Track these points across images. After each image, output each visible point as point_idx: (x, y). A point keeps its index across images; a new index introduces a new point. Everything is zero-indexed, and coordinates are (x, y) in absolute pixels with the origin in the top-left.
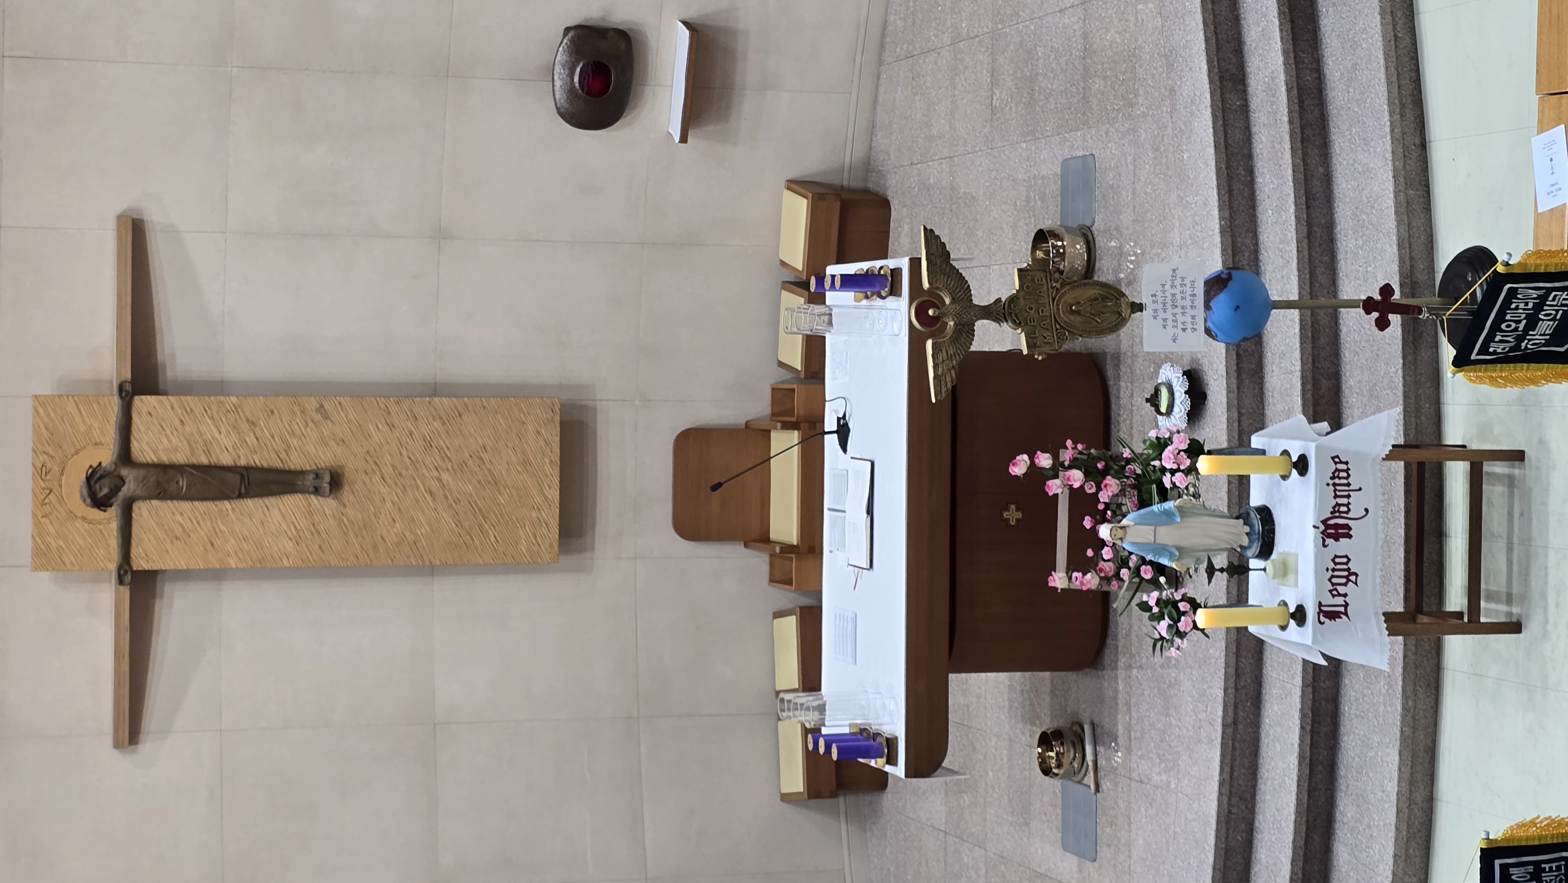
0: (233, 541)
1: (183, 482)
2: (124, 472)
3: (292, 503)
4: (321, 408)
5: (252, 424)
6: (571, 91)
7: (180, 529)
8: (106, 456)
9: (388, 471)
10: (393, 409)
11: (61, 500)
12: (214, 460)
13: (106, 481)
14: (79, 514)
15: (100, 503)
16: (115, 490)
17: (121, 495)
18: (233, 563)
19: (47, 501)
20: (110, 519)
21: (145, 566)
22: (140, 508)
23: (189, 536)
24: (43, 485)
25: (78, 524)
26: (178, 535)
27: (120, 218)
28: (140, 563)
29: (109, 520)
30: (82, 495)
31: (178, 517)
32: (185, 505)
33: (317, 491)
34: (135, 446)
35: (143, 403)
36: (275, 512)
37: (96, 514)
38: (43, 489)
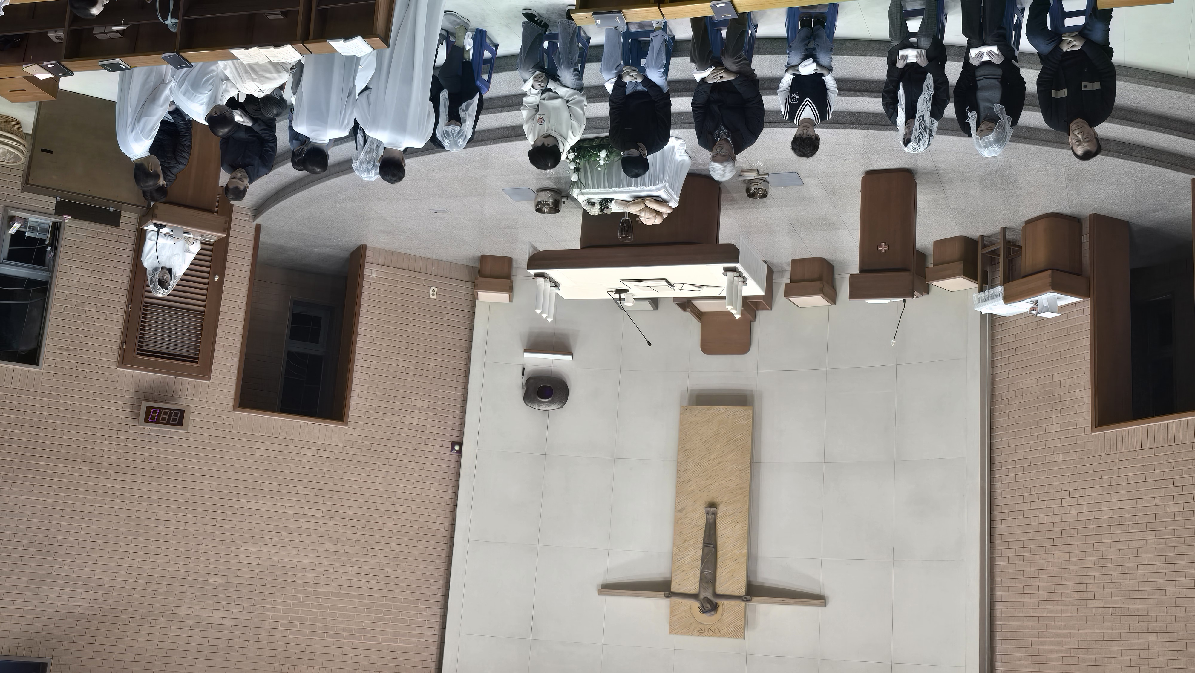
0: (735, 550)
1: (708, 573)
2: (702, 597)
3: (719, 524)
5: (688, 541)
6: (552, 403)
7: (729, 574)
8: (696, 605)
9: (708, 482)
11: (713, 625)
12: (701, 558)
13: (704, 605)
14: (720, 617)
15: (715, 607)
16: (711, 603)
17: (712, 598)
18: (745, 551)
19: (713, 631)
21: (745, 590)
22: (719, 591)
23: (732, 570)
24: (707, 632)
25: (723, 618)
26: (731, 574)
29: (723, 604)
30: (710, 616)
31: (724, 574)
32: (719, 570)
33: (715, 514)
34: (692, 592)
35: (675, 587)
36: (723, 532)
37: (720, 610)
38: (708, 632)
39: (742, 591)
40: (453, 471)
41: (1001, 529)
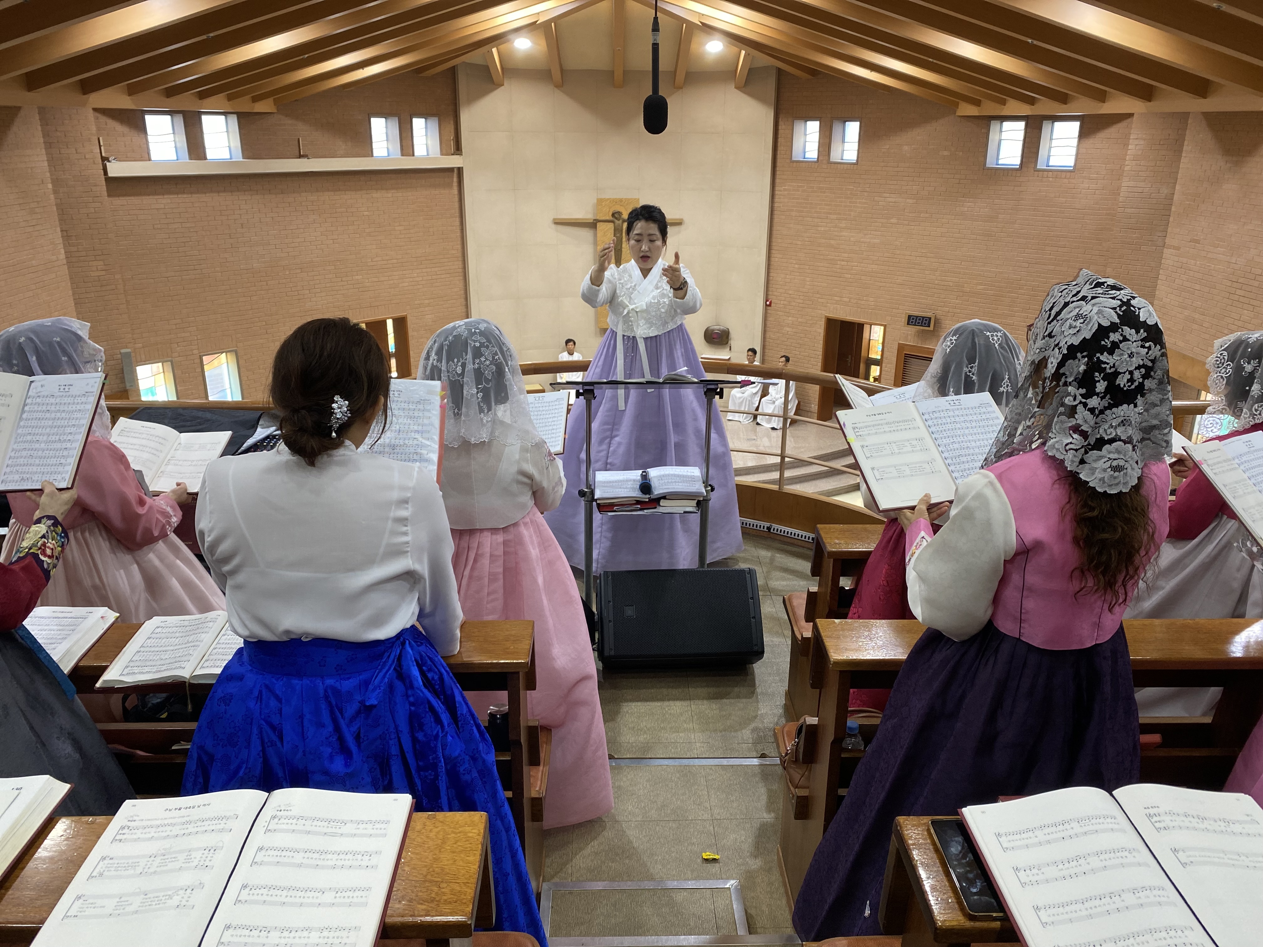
1: (618, 234)
2: (621, 221)
6: (713, 330)
11: (613, 205)
13: (619, 216)
15: (613, 215)
16: (616, 218)
19: (613, 202)
21: (598, 226)
22: (611, 224)
25: (608, 210)
27: (682, 219)
29: (609, 217)
30: (614, 210)
31: (610, 234)
38: (616, 201)
39: (598, 224)
40: (770, 289)
41: (460, 264)
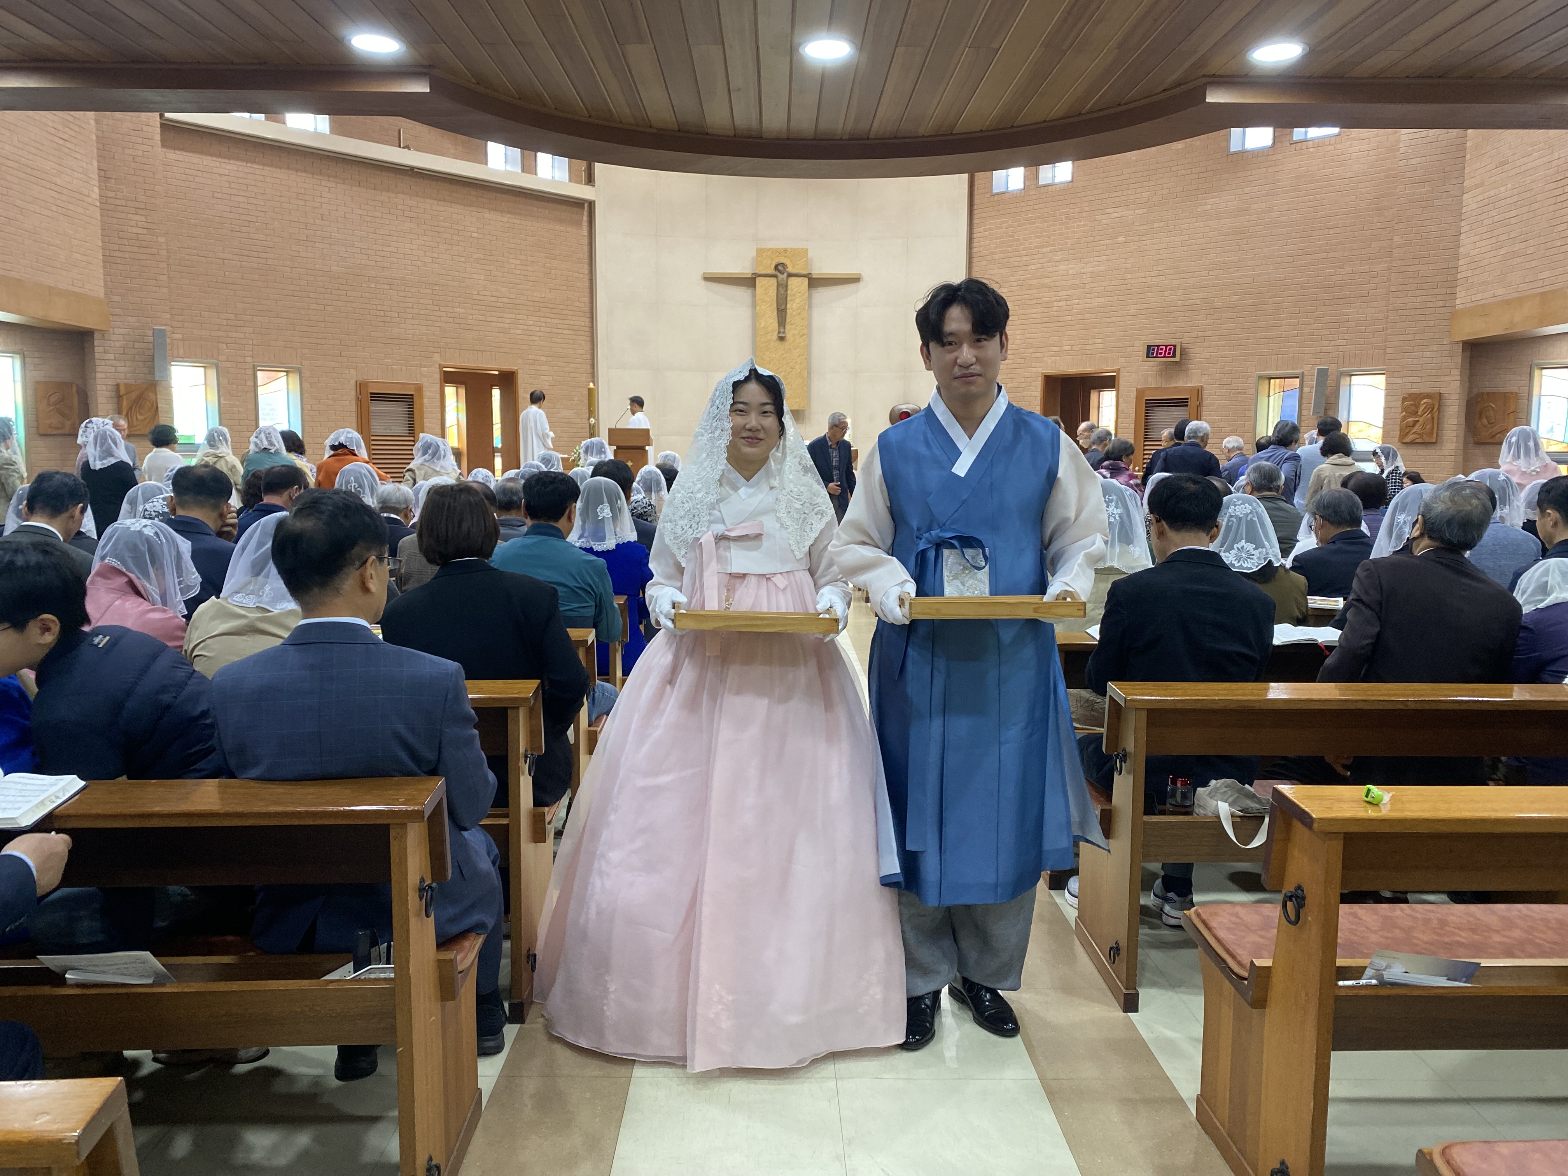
1: (782, 292)
2: (785, 274)
3: (776, 325)
4: (804, 335)
5: (799, 314)
6: (901, 409)
7: (768, 292)
8: (790, 269)
9: (785, 355)
10: (804, 357)
11: (777, 256)
12: (788, 302)
13: (784, 270)
15: (777, 268)
16: (780, 271)
17: (779, 274)
18: (758, 308)
20: (771, 271)
21: (757, 282)
23: (766, 296)
24: (781, 251)
25: (770, 262)
27: (861, 276)
28: (758, 280)
30: (780, 263)
32: (775, 294)
33: (780, 333)
34: (793, 278)
35: (806, 280)
36: (773, 321)
